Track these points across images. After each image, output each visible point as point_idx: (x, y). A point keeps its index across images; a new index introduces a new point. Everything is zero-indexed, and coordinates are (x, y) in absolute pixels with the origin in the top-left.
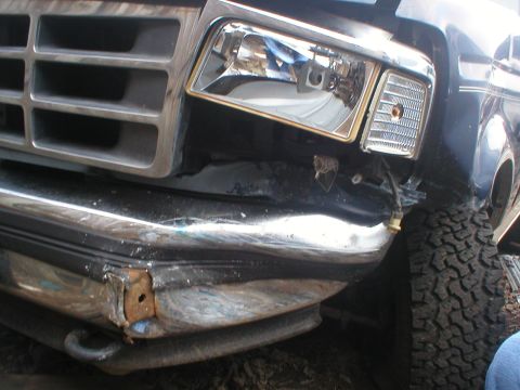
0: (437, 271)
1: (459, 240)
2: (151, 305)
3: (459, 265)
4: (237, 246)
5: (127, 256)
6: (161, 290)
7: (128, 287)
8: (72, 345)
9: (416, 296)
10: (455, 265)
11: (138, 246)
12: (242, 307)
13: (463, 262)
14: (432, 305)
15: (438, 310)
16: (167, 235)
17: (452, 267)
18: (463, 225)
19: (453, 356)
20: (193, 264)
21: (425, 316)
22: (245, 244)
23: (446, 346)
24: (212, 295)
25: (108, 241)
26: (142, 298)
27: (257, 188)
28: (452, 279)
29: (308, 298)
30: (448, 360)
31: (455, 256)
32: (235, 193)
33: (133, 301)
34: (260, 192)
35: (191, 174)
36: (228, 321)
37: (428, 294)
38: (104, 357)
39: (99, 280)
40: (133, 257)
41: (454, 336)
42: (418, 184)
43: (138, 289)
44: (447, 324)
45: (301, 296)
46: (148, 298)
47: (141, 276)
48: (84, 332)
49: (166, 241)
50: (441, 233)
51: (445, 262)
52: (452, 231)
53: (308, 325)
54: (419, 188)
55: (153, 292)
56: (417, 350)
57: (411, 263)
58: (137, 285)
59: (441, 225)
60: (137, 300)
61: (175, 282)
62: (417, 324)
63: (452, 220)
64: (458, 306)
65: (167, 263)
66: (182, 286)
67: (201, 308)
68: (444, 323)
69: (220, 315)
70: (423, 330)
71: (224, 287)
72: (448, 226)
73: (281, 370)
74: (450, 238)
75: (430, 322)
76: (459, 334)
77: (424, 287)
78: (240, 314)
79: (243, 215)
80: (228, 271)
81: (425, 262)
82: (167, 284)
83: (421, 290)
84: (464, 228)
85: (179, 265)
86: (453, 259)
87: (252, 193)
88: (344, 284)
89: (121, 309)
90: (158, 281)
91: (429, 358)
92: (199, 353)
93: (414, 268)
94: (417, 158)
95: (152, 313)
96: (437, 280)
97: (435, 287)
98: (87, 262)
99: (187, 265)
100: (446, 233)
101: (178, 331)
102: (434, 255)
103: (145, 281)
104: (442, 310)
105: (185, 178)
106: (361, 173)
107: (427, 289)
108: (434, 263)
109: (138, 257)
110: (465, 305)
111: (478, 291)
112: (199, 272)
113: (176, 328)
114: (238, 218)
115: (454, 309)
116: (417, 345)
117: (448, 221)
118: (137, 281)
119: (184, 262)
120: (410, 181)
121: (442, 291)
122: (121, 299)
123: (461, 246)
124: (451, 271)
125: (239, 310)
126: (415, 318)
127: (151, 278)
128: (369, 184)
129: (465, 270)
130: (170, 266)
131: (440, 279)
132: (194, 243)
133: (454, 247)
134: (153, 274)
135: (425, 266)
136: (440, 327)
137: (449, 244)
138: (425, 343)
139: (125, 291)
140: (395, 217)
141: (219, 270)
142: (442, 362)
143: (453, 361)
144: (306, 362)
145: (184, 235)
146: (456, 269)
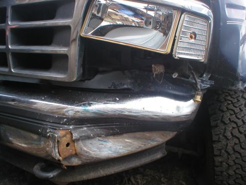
0: (225, 124)
1: (236, 107)
2: (73, 148)
3: (237, 120)
4: (115, 115)
5: (60, 124)
6: (78, 140)
7: (59, 139)
8: (37, 170)
9: (215, 138)
10: (235, 121)
11: (64, 118)
12: (121, 147)
13: (239, 119)
14: (224, 142)
15: (227, 144)
16: (78, 112)
17: (233, 121)
18: (237, 99)
19: (237, 168)
20: (94, 126)
21: (220, 148)
22: (119, 114)
24: (105, 142)
25: (50, 116)
26: (68, 145)
27: (124, 85)
28: (234, 128)
29: (157, 141)
30: (234, 171)
31: (234, 116)
32: (112, 88)
33: (63, 146)
34: (125, 86)
35: (90, 80)
36: (115, 155)
37: (221, 136)
38: (52, 176)
39: (45, 136)
40: (62, 124)
41: (237, 158)
42: (209, 76)
43: (65, 140)
44: (233, 152)
45: (153, 140)
46: (71, 144)
47: (67, 133)
48: (43, 164)
49: (78, 115)
50: (226, 104)
51: (229, 119)
52: (232, 103)
53: (159, 156)
54: (210, 79)
55: (74, 141)
56: (218, 166)
57: (211, 121)
58: (65, 138)
59: (226, 100)
60: (65, 146)
61: (84, 136)
62: (216, 153)
63: (232, 97)
64: (237, 142)
65: (80, 126)
66: (89, 138)
67: (99, 149)
68: (231, 152)
69: (110, 152)
70: (220, 156)
71: (111, 137)
72: (230, 100)
73: (150, 179)
74: (231, 107)
75: (223, 151)
76: (239, 157)
77: (218, 133)
78: (120, 151)
79: (118, 99)
80: (112, 129)
81: (219, 119)
82: (81, 137)
83: (218, 134)
84: (238, 101)
85: (86, 127)
86: (233, 118)
87: (121, 87)
88: (175, 133)
89: (57, 151)
90: (75, 135)
91: (224, 170)
92: (102, 173)
93: (213, 123)
94: (206, 61)
95: (74, 153)
96: (225, 129)
97: (225, 132)
98: (40, 128)
99: (91, 126)
100: (229, 104)
101: (89, 161)
102: (223, 116)
103: (69, 136)
104: (229, 145)
105: (86, 82)
106: (177, 72)
107: (221, 134)
108: (223, 120)
109: (65, 124)
110: (241, 141)
112: (97, 130)
113: (87, 160)
114: (115, 101)
115: (235, 144)
116: (217, 164)
117: (229, 98)
118: (65, 136)
119: (89, 125)
120: (204, 75)
121: (229, 134)
122: (57, 145)
123: (237, 110)
124: (233, 124)
125: (120, 149)
126: (215, 149)
127: (72, 134)
128: (183, 78)
129: (240, 123)
130: (82, 128)
131: (227, 128)
132: (93, 115)
133: (234, 111)
134: (73, 132)
135: (219, 122)
136: (229, 154)
137: (231, 109)
138: (221, 162)
139: (58, 141)
140: (197, 95)
141: (108, 129)
142: (231, 172)
143: (237, 171)
144: (162, 175)
145: (88, 111)
146: (235, 123)
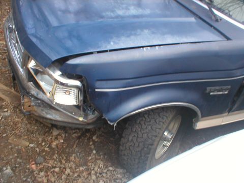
0: (132, 131)
1: (145, 125)
3: (140, 133)
6: (34, 106)
7: (23, 104)
9: (124, 135)
11: (30, 93)
23: (127, 154)
26: (29, 106)
28: (135, 136)
31: (140, 129)
33: (26, 106)
36: (54, 119)
41: (129, 153)
46: (31, 106)
47: (28, 101)
50: (141, 119)
52: (145, 120)
62: (121, 143)
63: (148, 116)
64: (133, 145)
66: (40, 106)
72: (145, 118)
74: (142, 122)
78: (57, 118)
82: (36, 105)
84: (150, 121)
93: (127, 126)
95: (33, 110)
96: (130, 134)
100: (142, 120)
108: (132, 128)
109: (30, 96)
110: (135, 146)
111: (141, 145)
115: (131, 145)
116: (120, 149)
119: (41, 101)
121: (131, 138)
124: (136, 133)
129: (140, 135)
131: (132, 134)
133: (142, 126)
134: (32, 102)
137: (141, 124)
146: (138, 134)
